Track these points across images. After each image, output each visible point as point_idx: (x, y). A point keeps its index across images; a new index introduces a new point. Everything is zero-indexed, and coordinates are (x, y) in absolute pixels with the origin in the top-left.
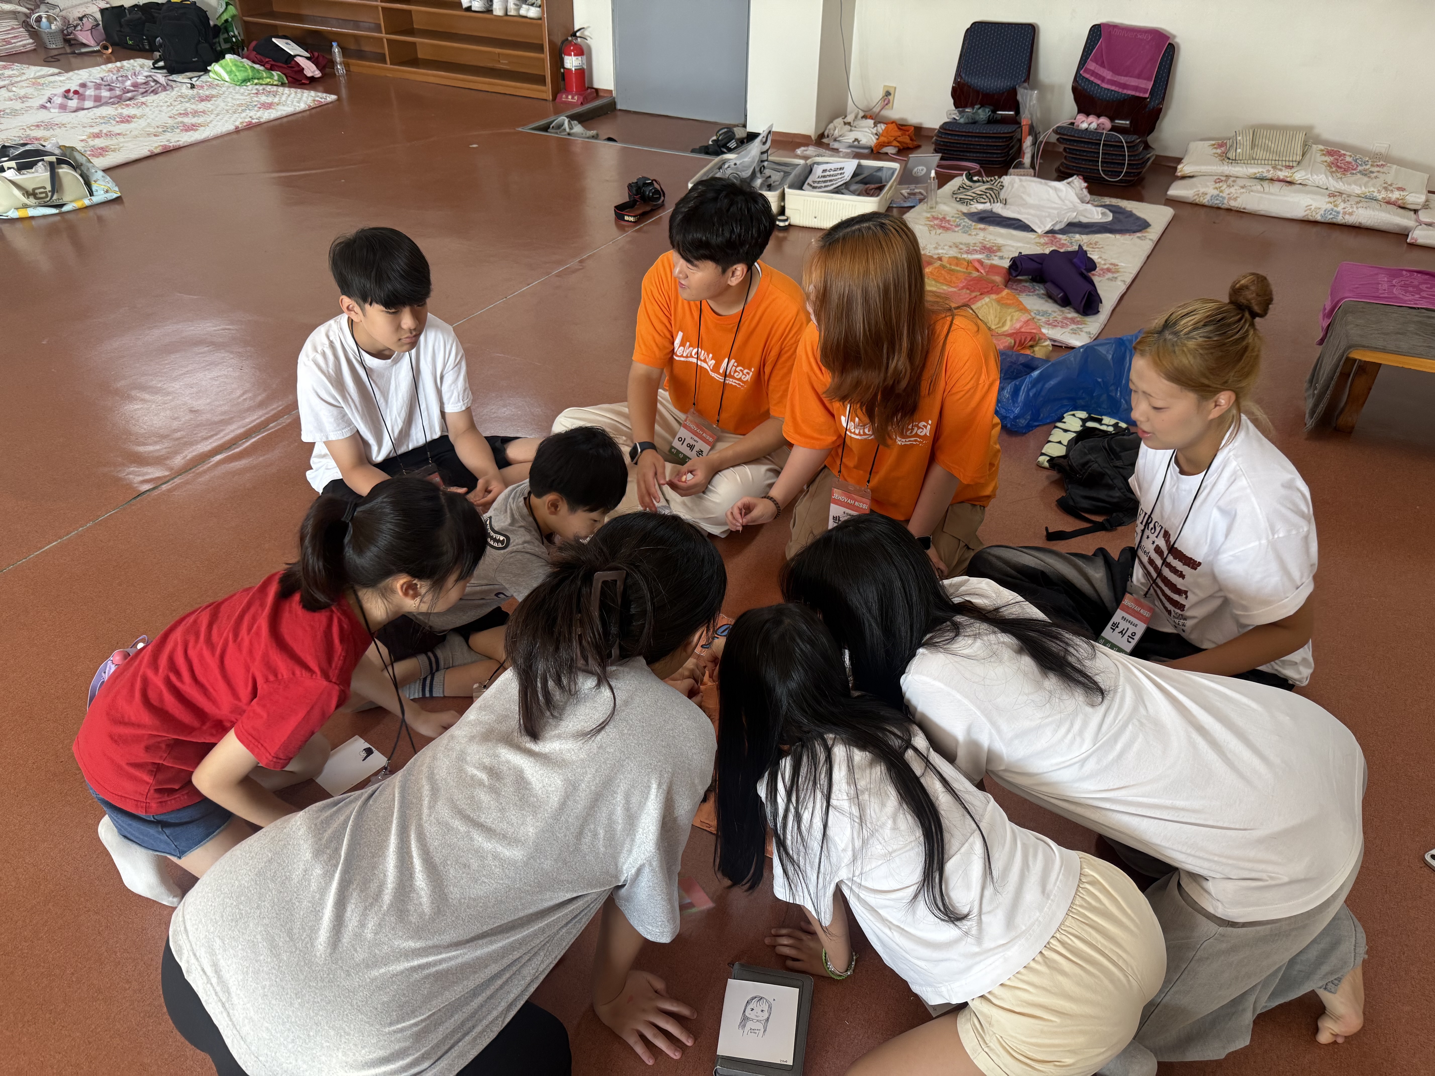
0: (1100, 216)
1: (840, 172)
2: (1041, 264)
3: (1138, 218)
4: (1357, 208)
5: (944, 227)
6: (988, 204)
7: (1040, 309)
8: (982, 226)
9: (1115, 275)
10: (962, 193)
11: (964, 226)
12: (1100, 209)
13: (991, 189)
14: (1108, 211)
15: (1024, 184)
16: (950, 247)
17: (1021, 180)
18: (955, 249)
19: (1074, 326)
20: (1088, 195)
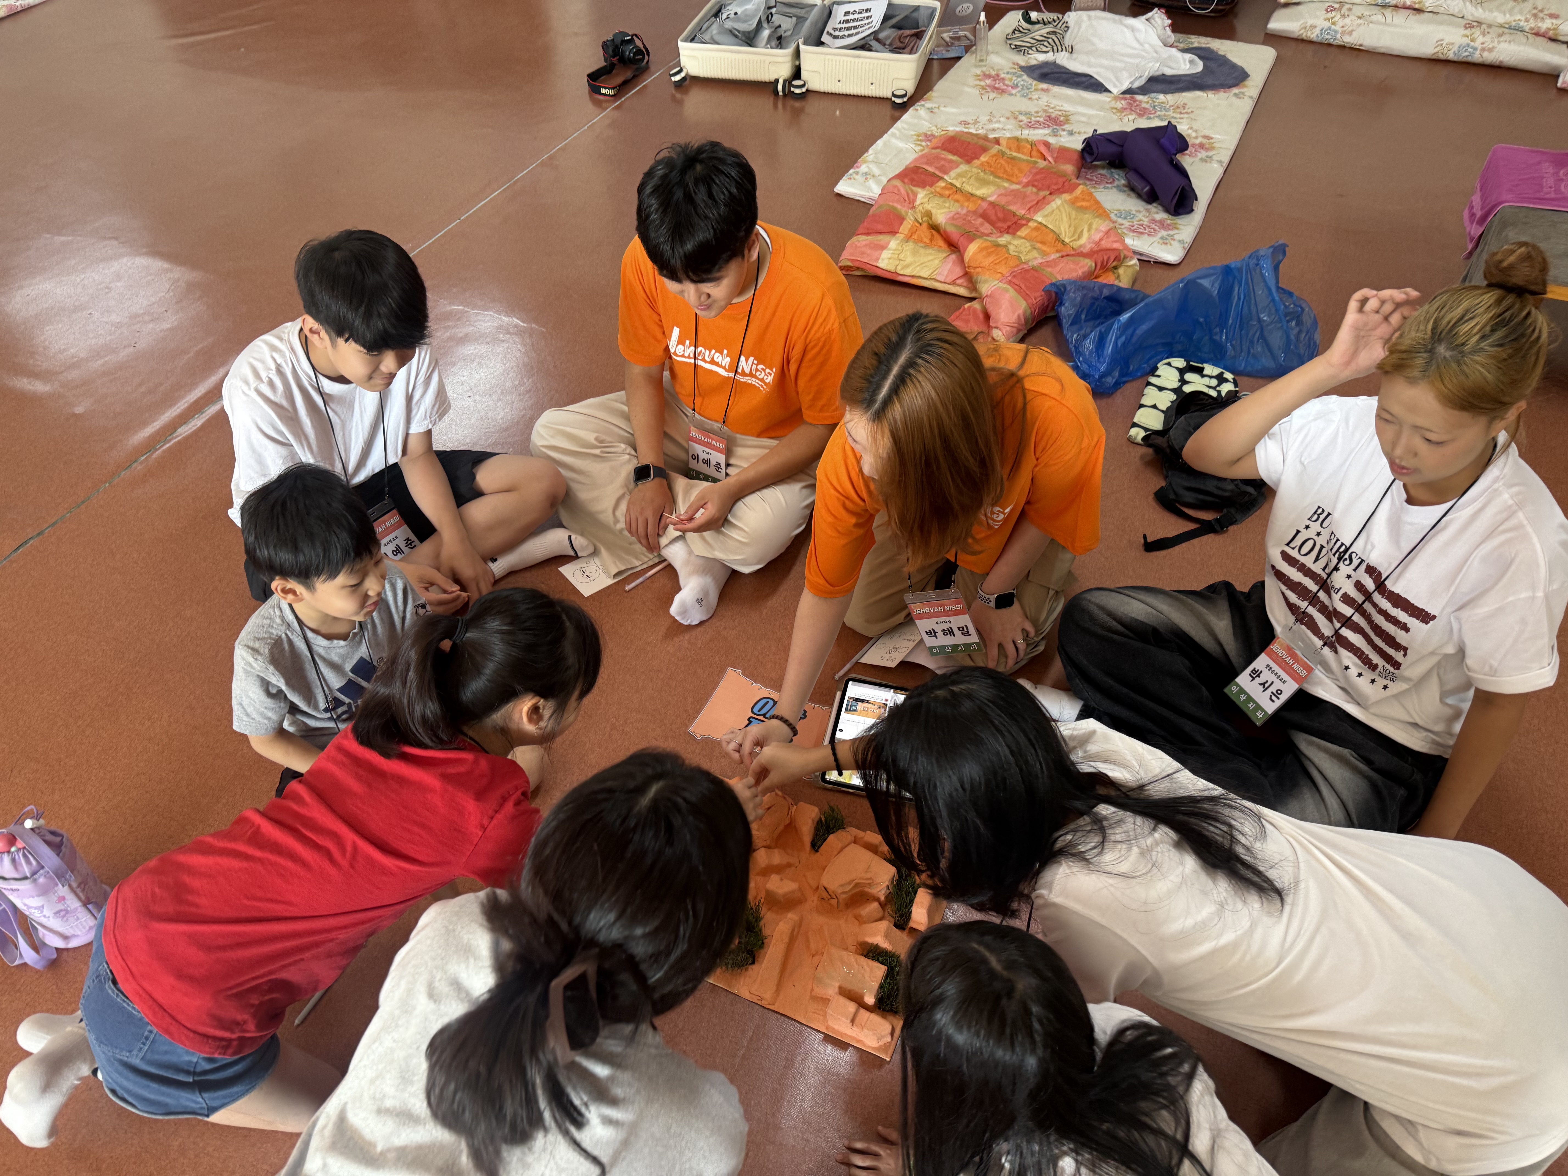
0: (1188, 66)
1: (866, 15)
2: (1122, 146)
3: (1234, 67)
4: (1499, 42)
5: (997, 89)
6: (1051, 53)
7: (1122, 208)
8: (1044, 86)
9: (1210, 153)
10: (1018, 38)
11: (1023, 85)
12: (1188, 56)
13: (1054, 33)
14: (1196, 58)
15: (1094, 23)
16: (1008, 118)
17: (1089, 18)
18: (1012, 121)
19: (1163, 233)
20: (1173, 35)
